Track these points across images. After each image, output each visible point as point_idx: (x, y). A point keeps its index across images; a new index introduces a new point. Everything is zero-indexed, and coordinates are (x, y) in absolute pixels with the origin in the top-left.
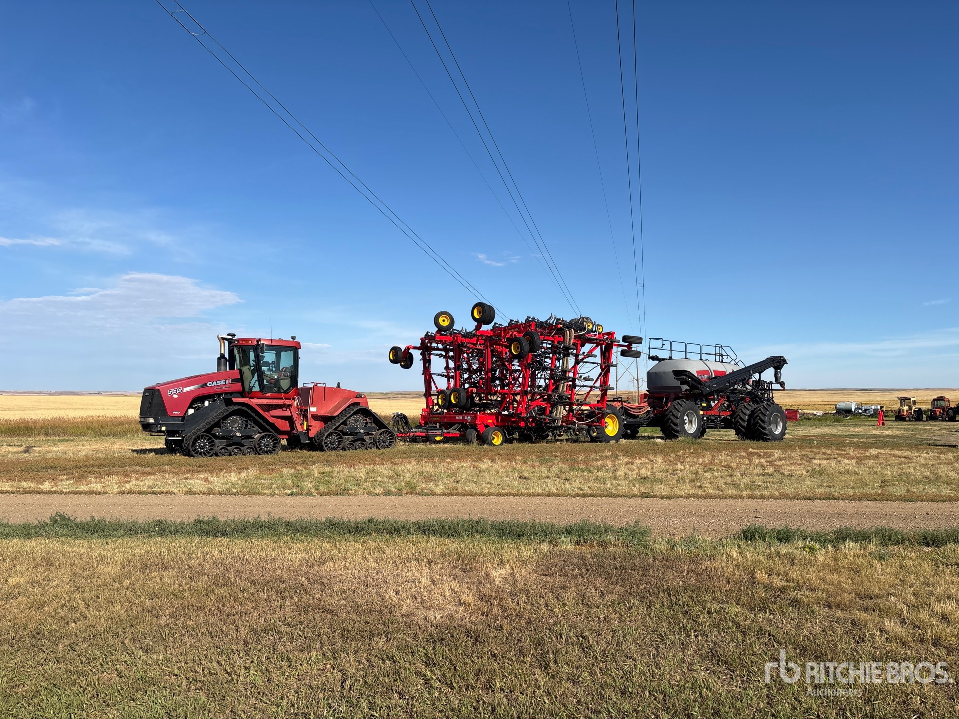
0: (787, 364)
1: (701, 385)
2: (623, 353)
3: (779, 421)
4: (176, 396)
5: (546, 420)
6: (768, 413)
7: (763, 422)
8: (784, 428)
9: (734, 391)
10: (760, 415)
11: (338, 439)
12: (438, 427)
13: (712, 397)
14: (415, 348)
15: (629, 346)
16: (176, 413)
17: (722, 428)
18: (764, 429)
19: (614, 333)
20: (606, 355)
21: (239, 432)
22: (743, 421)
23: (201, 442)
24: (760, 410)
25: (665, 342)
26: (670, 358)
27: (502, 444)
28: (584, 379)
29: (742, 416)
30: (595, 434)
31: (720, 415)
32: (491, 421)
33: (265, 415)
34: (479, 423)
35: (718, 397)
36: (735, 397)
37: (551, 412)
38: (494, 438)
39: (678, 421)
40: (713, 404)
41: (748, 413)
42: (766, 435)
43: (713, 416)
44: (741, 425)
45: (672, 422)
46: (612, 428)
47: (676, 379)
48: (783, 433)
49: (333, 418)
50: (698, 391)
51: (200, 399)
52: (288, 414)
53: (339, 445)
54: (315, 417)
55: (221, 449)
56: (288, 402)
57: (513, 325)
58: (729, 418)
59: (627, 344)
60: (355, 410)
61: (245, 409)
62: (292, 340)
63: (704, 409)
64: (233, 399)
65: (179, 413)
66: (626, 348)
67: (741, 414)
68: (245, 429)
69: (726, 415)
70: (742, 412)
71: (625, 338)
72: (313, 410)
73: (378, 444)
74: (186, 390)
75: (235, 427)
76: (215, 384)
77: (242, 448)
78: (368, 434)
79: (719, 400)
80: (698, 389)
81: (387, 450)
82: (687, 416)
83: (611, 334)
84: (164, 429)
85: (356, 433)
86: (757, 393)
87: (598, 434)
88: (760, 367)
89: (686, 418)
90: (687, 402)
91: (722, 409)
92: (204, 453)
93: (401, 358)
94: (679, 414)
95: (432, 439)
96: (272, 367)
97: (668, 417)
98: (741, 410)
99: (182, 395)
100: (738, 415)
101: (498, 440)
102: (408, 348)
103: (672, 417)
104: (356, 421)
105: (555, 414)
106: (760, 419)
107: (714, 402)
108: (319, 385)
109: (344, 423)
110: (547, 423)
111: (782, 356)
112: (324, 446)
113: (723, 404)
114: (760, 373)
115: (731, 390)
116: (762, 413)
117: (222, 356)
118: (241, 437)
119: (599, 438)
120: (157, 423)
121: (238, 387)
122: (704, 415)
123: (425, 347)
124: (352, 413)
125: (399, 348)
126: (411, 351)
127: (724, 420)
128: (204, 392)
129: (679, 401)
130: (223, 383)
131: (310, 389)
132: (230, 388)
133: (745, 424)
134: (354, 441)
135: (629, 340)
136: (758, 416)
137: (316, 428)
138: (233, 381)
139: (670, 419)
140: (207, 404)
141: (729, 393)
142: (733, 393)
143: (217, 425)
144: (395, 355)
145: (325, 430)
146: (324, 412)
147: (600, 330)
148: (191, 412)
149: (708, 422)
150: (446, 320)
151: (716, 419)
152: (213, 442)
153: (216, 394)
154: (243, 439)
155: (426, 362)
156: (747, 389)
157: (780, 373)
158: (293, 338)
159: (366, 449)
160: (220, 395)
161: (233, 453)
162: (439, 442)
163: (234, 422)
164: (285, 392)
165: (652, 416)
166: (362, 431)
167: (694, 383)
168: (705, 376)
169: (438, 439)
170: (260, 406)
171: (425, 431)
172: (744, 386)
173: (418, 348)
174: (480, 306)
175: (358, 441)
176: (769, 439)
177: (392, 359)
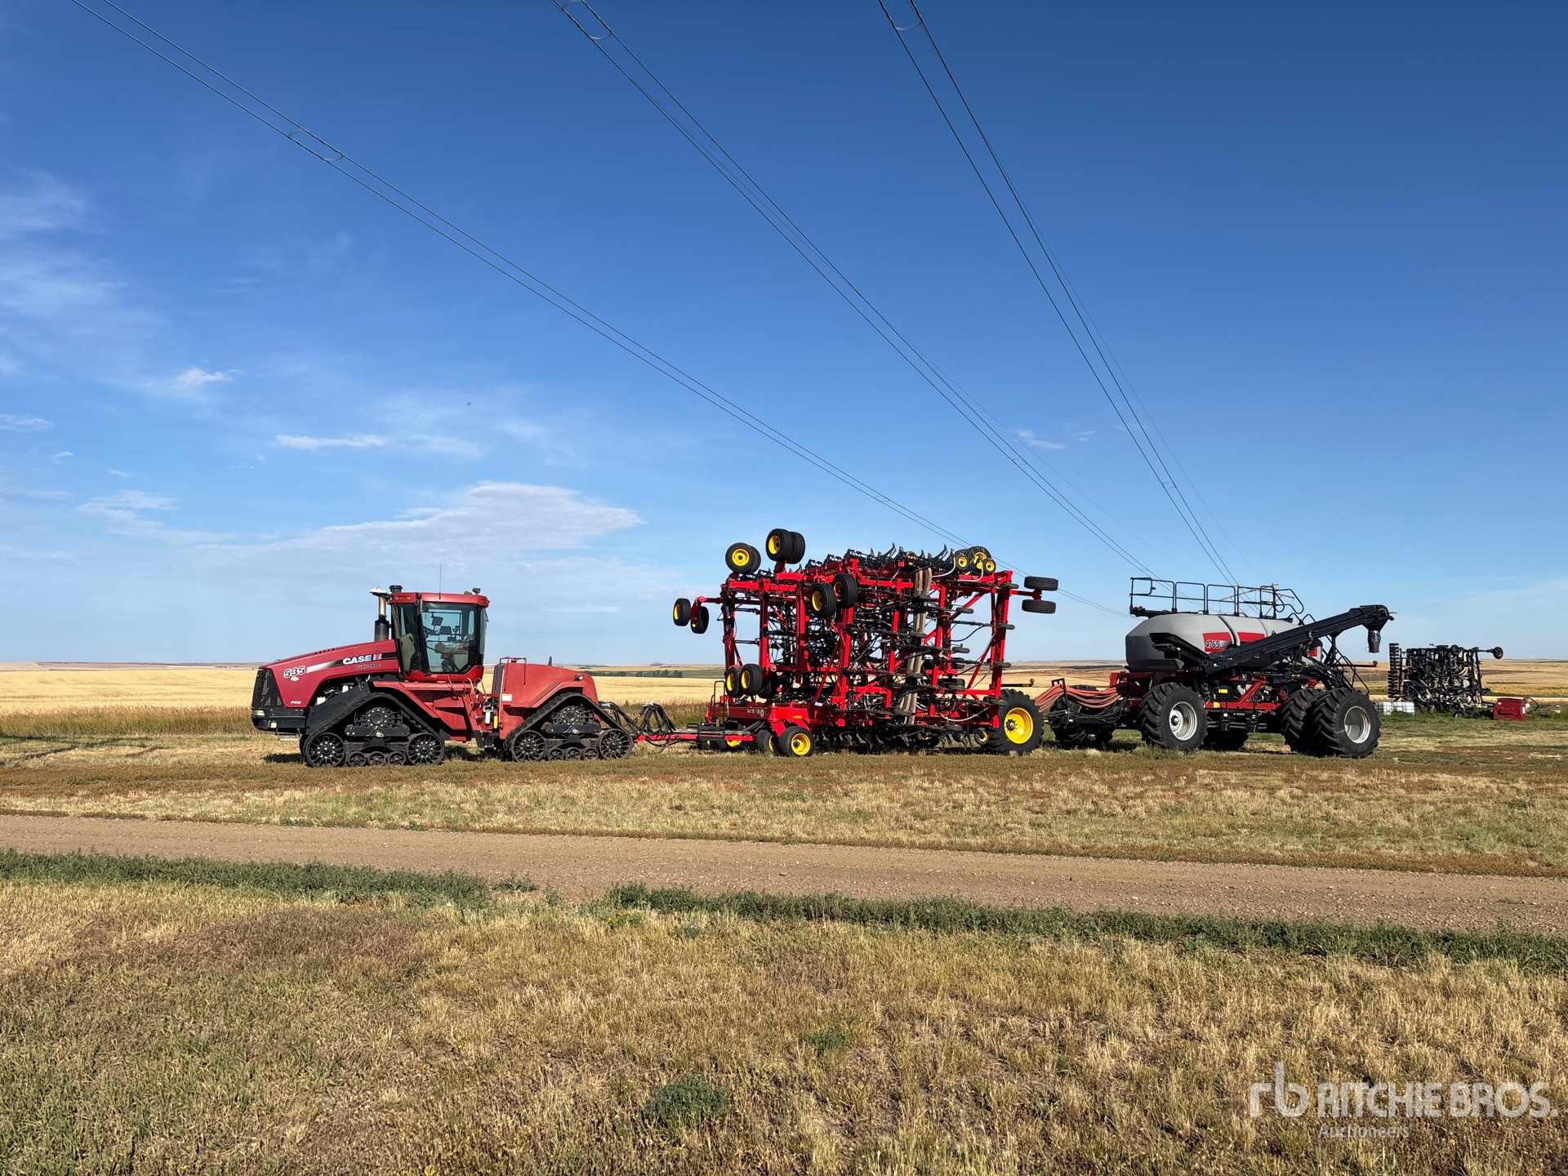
0: (1392, 619)
1: (1203, 658)
2: (1026, 606)
3: (1365, 721)
4: (295, 679)
5: (884, 716)
6: (1338, 705)
7: (1329, 722)
8: (1375, 734)
9: (1282, 668)
10: (1324, 710)
11: (537, 743)
12: (718, 725)
13: (1237, 679)
14: (709, 600)
15: (1037, 594)
16: (296, 702)
17: (1261, 731)
18: (1331, 733)
19: (1011, 573)
20: (999, 610)
21: (380, 731)
22: (1297, 719)
23: (326, 745)
24: (1325, 701)
25: (1155, 584)
26: (1174, 611)
27: (809, 754)
28: (954, 649)
29: (1295, 712)
30: (984, 739)
31: (1254, 709)
32: (799, 717)
33: (427, 706)
34: (775, 720)
35: (1249, 677)
36: (1283, 677)
37: (896, 704)
38: (797, 745)
39: (1157, 720)
40: (1242, 691)
41: (1305, 705)
42: (1335, 744)
43: (1242, 711)
44: (1291, 726)
45: (1148, 721)
46: (1020, 730)
47: (1156, 647)
48: (1372, 743)
49: (534, 710)
50: (1197, 669)
51: (337, 682)
52: (459, 704)
53: (540, 752)
54: (509, 709)
55: (354, 756)
56: (458, 687)
57: (830, 564)
58: (1274, 714)
59: (1032, 591)
60: (564, 699)
61: (389, 696)
62: (474, 593)
63: (1220, 698)
64: (375, 683)
65: (299, 702)
66: (1031, 598)
67: (1292, 708)
68: (394, 726)
69: (1271, 708)
70: (1296, 704)
71: (1029, 582)
72: (506, 698)
73: (602, 752)
74: (310, 669)
75: (378, 724)
76: (354, 660)
77: (386, 755)
78: (587, 736)
79: (1253, 683)
80: (1197, 664)
81: (617, 761)
82: (1178, 708)
83: (1006, 575)
84: (274, 725)
85: (567, 734)
86: (1326, 671)
87: (990, 739)
88: (1335, 626)
89: (1173, 713)
90: (1178, 687)
91: (1260, 697)
92: (329, 761)
93: (692, 615)
94: (1160, 707)
95: (723, 743)
96: (456, 635)
97: (1141, 713)
98: (1294, 700)
99: (305, 677)
100: (1289, 710)
101: (803, 748)
102: (699, 602)
103: (1147, 712)
104: (570, 715)
105: (901, 706)
106: (1324, 717)
107: (1244, 687)
108: (518, 662)
109: (547, 718)
110: (887, 720)
111: (1382, 606)
112: (513, 753)
113: (1262, 690)
114: (1334, 635)
115: (1276, 666)
116: (1327, 705)
117: (382, 619)
118: (384, 738)
119: (995, 747)
120: (267, 718)
121: (393, 664)
122: (1221, 708)
123: (728, 601)
124: (559, 703)
125: (687, 601)
126: (703, 605)
127: (1264, 718)
128: (338, 672)
129: (1163, 686)
130: (368, 658)
131: (503, 667)
132: (379, 667)
133: (1300, 725)
134: (564, 746)
135: (1037, 585)
136: (1320, 711)
137: (509, 725)
138: (384, 655)
139: (1144, 715)
140: (345, 689)
141: (1271, 671)
142: (1279, 671)
143: (349, 720)
144: (680, 612)
145: (518, 730)
146: (525, 702)
147: (991, 569)
148: (321, 700)
149: (1232, 720)
150: (744, 556)
151: (1249, 715)
152: (341, 745)
153: (358, 676)
154: (389, 741)
155: (729, 623)
156: (1304, 663)
157: (1379, 635)
158: (476, 591)
159: (582, 758)
160: (363, 676)
161: (371, 762)
162: (733, 750)
163: (377, 716)
164: (460, 672)
165: (1126, 709)
166: (575, 731)
167: (1187, 654)
168: (1221, 642)
169: (732, 744)
170: (416, 692)
171: (696, 731)
172: (1298, 658)
173: (717, 601)
174: (777, 534)
175: (571, 746)
176: (1341, 752)
177: (677, 618)
